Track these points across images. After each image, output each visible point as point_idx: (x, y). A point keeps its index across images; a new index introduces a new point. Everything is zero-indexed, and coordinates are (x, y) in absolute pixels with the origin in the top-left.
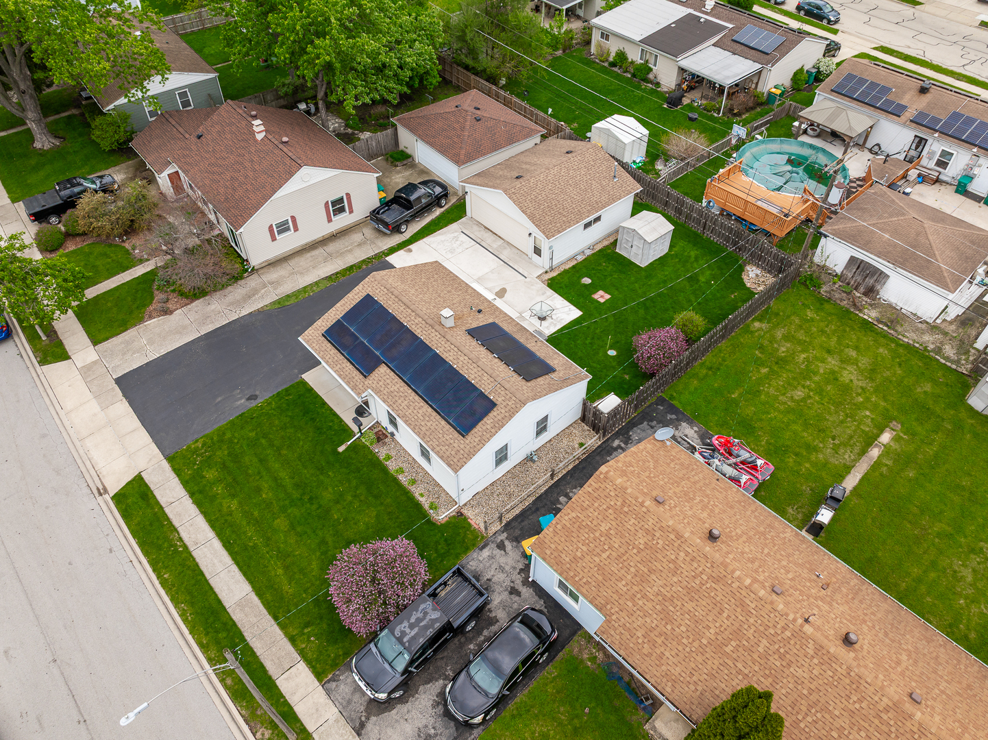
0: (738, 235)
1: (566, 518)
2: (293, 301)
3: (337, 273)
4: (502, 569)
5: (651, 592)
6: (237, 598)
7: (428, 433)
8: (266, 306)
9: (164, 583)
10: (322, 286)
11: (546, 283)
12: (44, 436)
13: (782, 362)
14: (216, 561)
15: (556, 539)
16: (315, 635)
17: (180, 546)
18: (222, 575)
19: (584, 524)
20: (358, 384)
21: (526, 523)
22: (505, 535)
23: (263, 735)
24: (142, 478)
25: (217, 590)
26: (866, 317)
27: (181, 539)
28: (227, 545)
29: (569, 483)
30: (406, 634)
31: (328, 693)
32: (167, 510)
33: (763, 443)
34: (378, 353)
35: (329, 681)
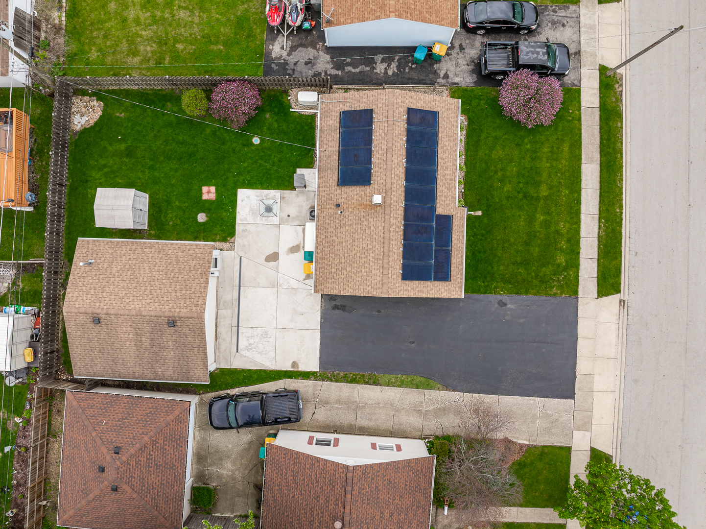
1: (431, 18)
2: (418, 379)
3: (367, 383)
4: (457, 65)
6: (591, 166)
7: (452, 139)
8: (439, 389)
9: (621, 207)
10: (386, 377)
11: (232, 240)
12: (636, 381)
13: (161, 42)
14: (590, 197)
15: (445, 17)
16: (568, 112)
17: (602, 222)
18: (591, 187)
19: (427, 7)
20: (459, 218)
21: (422, 77)
22: (438, 80)
23: (619, 87)
24: (598, 292)
25: (598, 179)
26: (63, 19)
27: (600, 228)
28: (579, 202)
29: (377, 79)
30: (543, 52)
31: (580, 81)
32: (596, 256)
33: (246, 6)
34: (434, 225)
35: (576, 86)
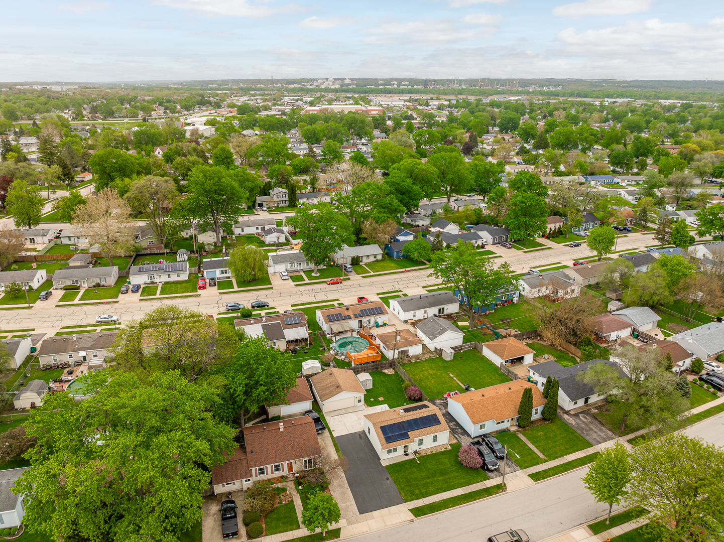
0: (376, 365)
5: (491, 409)
11: (368, 407)
14: (449, 494)
17: (441, 501)
18: (453, 493)
24: (411, 509)
25: (458, 495)
26: (413, 362)
32: (426, 504)
34: (403, 432)
